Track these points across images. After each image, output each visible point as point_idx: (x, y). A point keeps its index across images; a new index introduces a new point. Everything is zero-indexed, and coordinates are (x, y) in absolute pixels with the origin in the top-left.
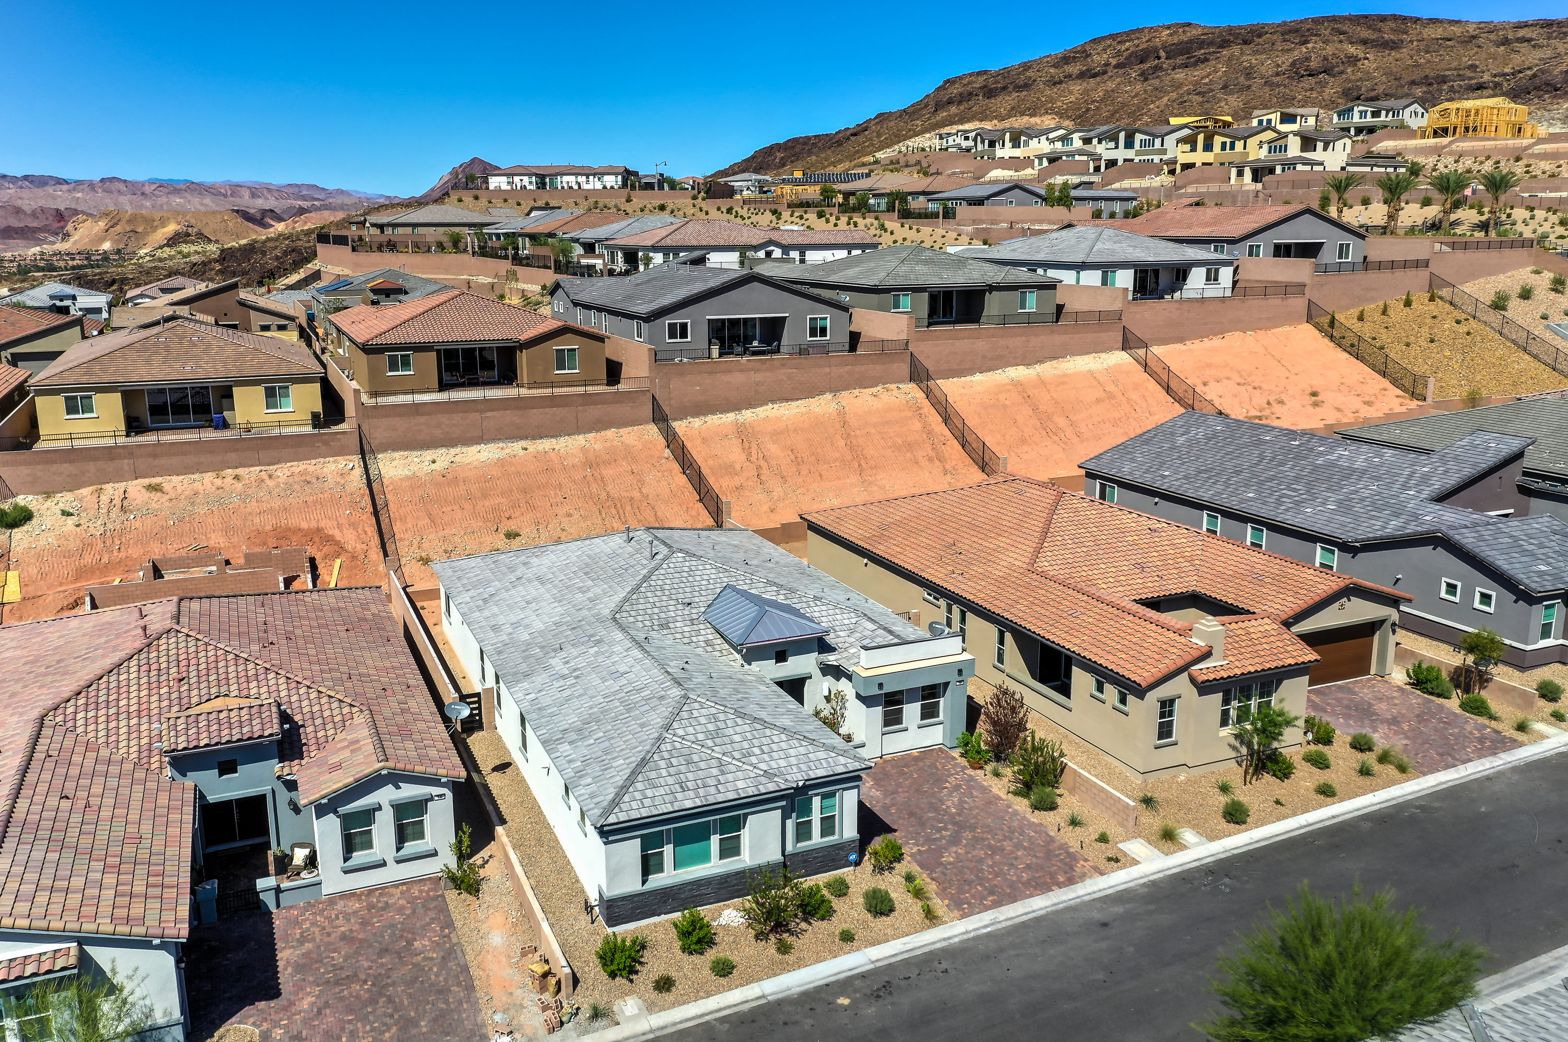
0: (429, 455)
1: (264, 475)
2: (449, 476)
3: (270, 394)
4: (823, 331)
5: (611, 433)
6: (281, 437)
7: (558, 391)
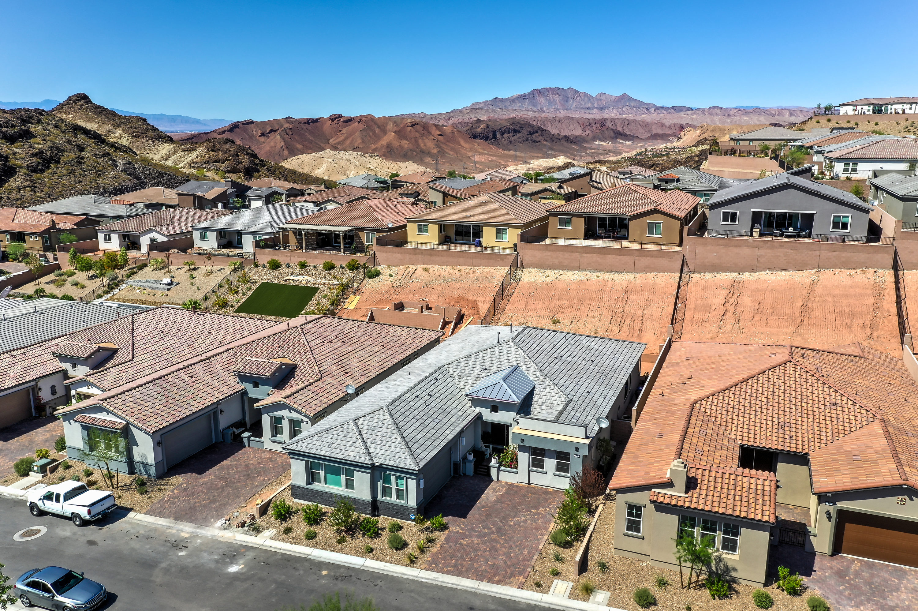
0: (548, 272)
1: (471, 271)
2: (550, 285)
3: (499, 232)
4: (845, 226)
5: (651, 275)
6: (500, 255)
7: (645, 247)
